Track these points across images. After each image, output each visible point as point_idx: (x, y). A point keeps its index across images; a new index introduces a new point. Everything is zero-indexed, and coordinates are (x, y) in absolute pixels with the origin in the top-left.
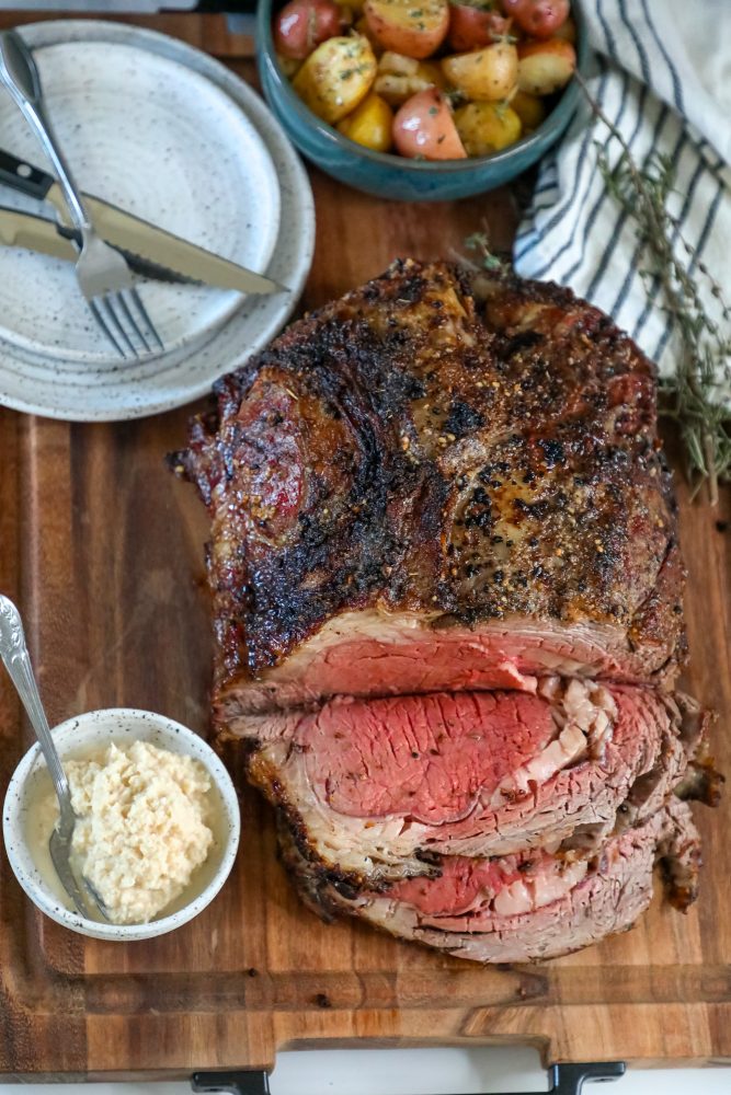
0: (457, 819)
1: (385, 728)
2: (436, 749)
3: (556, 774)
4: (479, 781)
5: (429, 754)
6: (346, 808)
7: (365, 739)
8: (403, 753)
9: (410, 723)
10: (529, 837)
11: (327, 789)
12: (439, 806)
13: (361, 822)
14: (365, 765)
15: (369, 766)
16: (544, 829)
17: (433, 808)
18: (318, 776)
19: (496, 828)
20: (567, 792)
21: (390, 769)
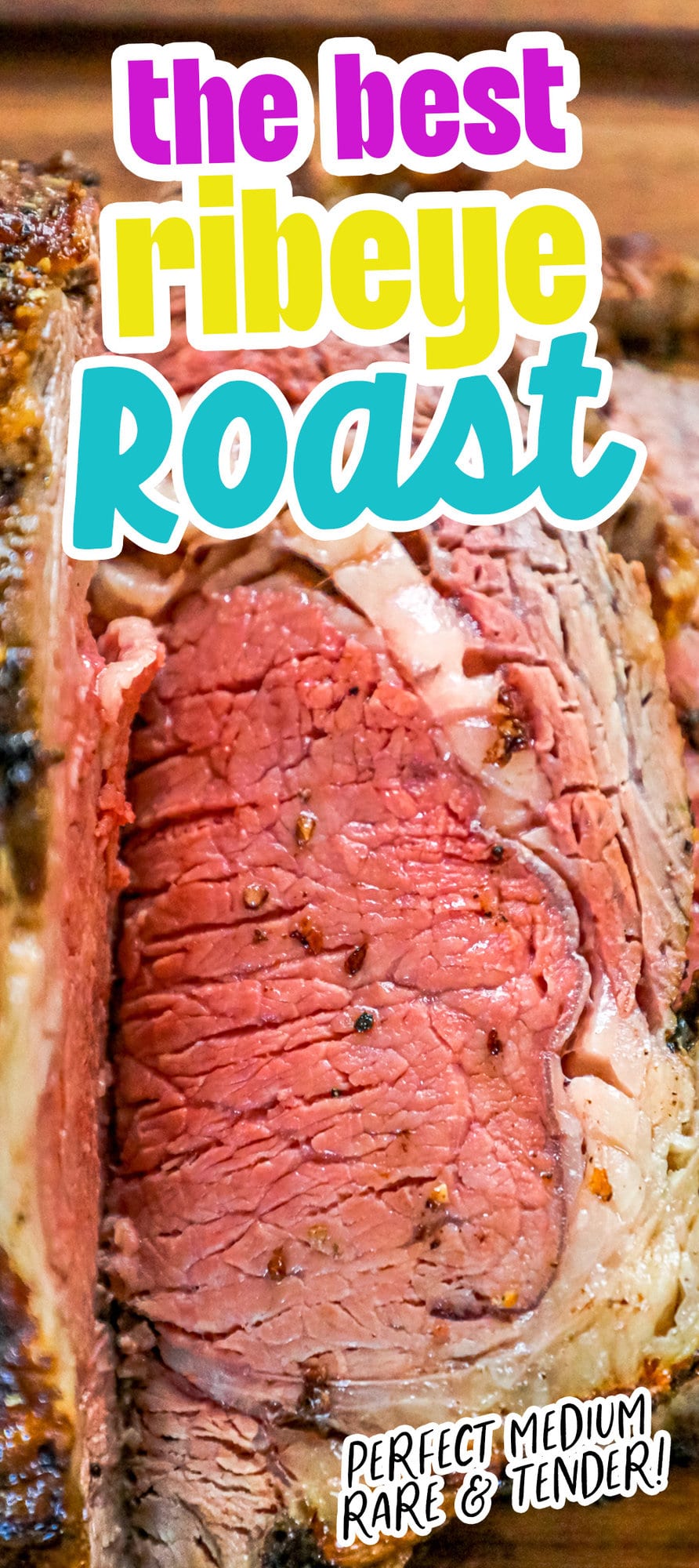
0: (571, 910)
1: (260, 1113)
2: (340, 957)
3: (443, 590)
4: (453, 828)
5: (359, 978)
6: (538, 1260)
7: (300, 1181)
8: (357, 1059)
9: (251, 1029)
10: (636, 695)
11: (468, 1315)
12: (535, 966)
13: (587, 1215)
14: (393, 1188)
15: (399, 1174)
16: (612, 647)
17: (542, 984)
18: (422, 1341)
19: (608, 792)
20: (499, 563)
21: (407, 1108)
